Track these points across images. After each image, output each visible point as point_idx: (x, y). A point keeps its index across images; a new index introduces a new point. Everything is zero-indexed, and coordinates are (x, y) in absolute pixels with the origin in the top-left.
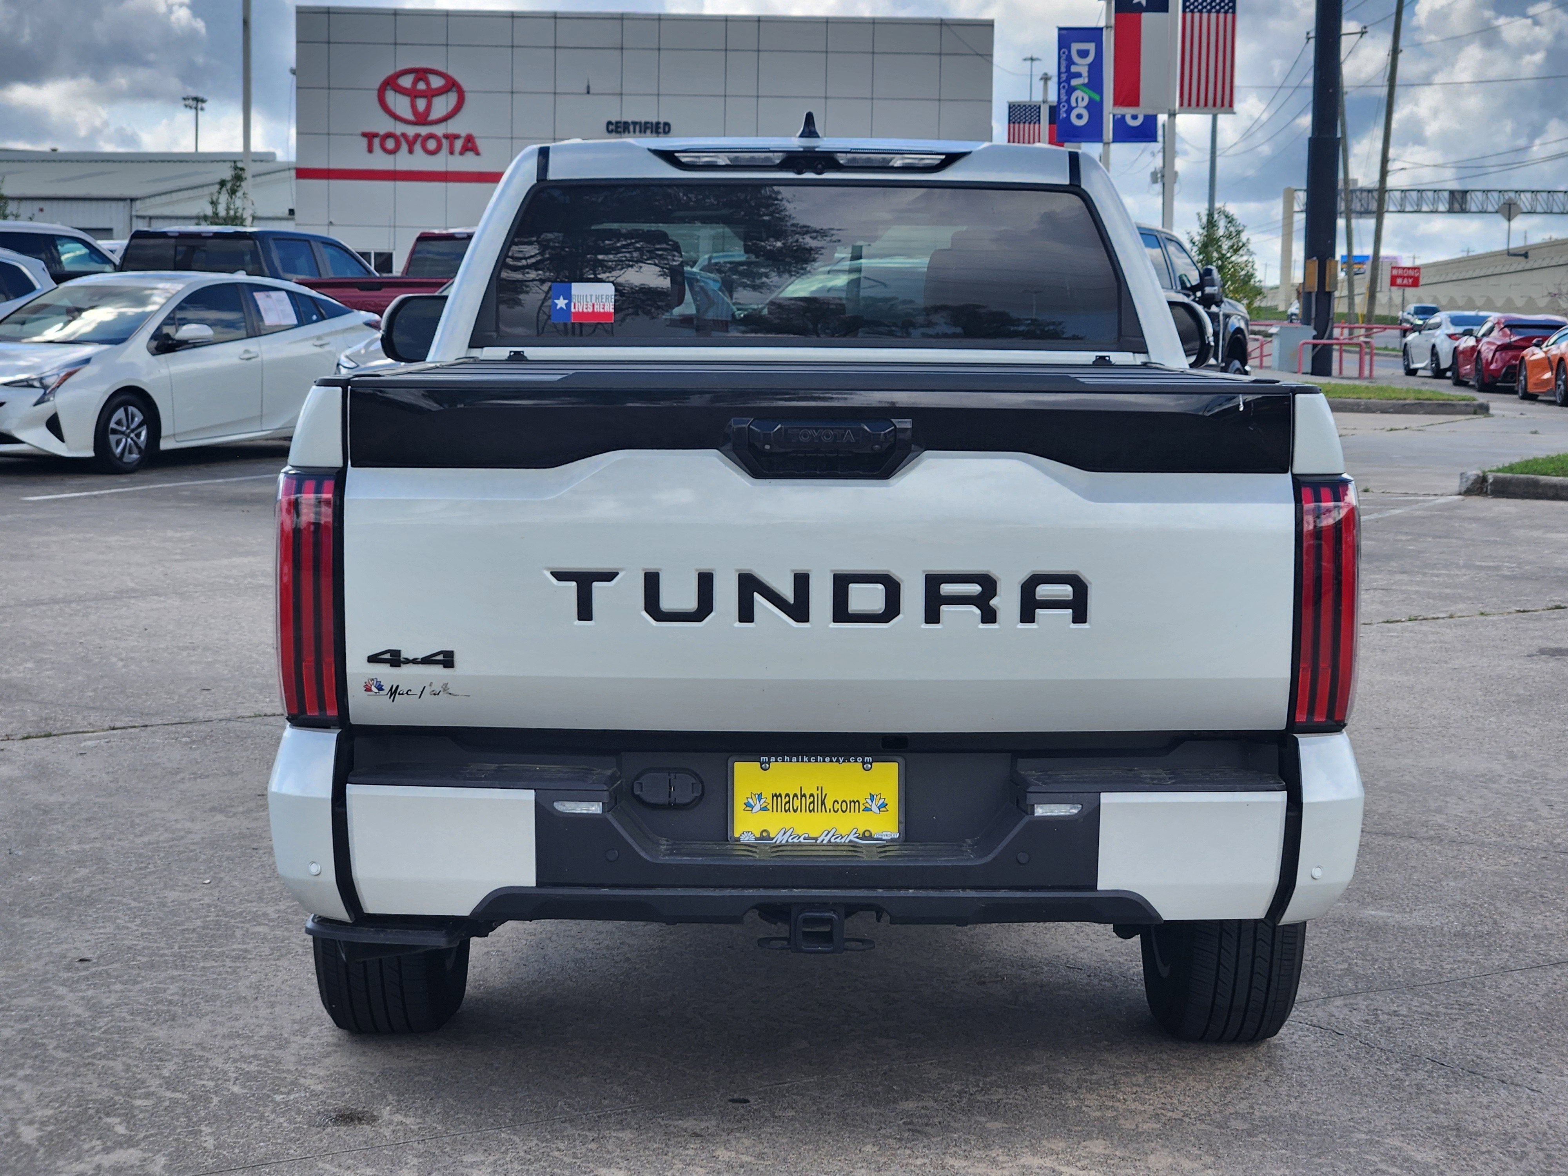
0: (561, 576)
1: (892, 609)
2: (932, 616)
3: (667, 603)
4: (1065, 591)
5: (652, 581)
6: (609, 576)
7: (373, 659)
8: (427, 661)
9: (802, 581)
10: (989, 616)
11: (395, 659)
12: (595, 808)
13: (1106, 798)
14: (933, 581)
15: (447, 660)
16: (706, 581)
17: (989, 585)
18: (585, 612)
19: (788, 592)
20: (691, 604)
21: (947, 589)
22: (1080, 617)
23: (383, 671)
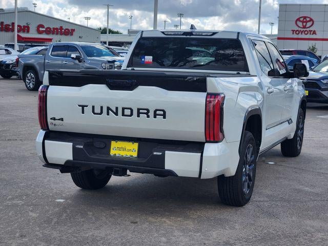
0: (79, 106)
1: (131, 115)
2: (138, 116)
3: (96, 112)
4: (162, 113)
5: (93, 107)
6: (87, 106)
7: (51, 119)
8: (59, 120)
9: (117, 108)
10: (148, 117)
11: (54, 119)
12: (82, 147)
14: (139, 110)
15: (62, 119)
16: (102, 108)
17: (148, 111)
18: (83, 112)
19: (115, 111)
20: (99, 111)
21: (141, 111)
22: (164, 117)
23: (53, 121)
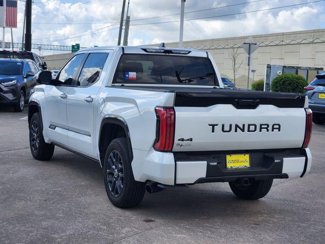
0: (210, 125)
1: (255, 130)
3: (225, 129)
4: (277, 126)
5: (223, 126)
6: (217, 125)
7: (179, 140)
8: (188, 140)
10: (268, 131)
11: (183, 140)
12: (215, 164)
13: (284, 159)
14: (261, 125)
15: (191, 140)
17: (268, 125)
18: (213, 131)
20: (228, 129)
21: (263, 126)
22: (279, 131)
23: (181, 142)
